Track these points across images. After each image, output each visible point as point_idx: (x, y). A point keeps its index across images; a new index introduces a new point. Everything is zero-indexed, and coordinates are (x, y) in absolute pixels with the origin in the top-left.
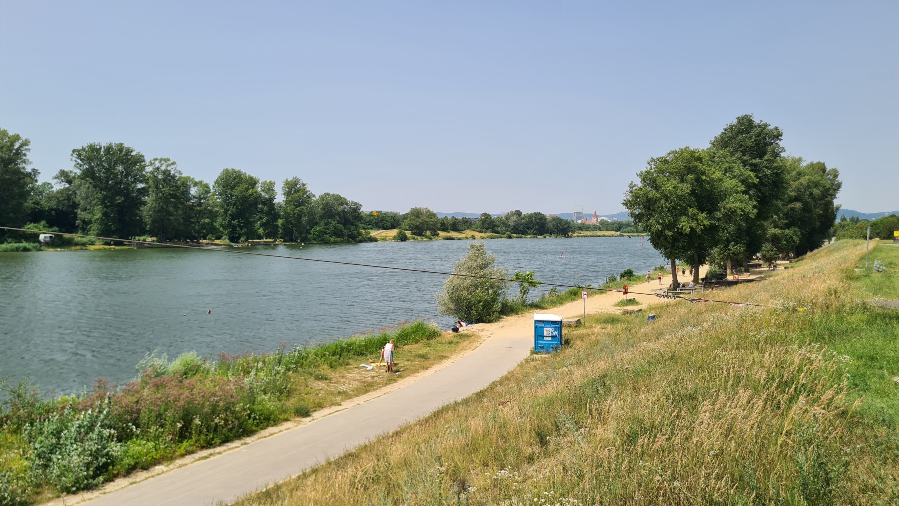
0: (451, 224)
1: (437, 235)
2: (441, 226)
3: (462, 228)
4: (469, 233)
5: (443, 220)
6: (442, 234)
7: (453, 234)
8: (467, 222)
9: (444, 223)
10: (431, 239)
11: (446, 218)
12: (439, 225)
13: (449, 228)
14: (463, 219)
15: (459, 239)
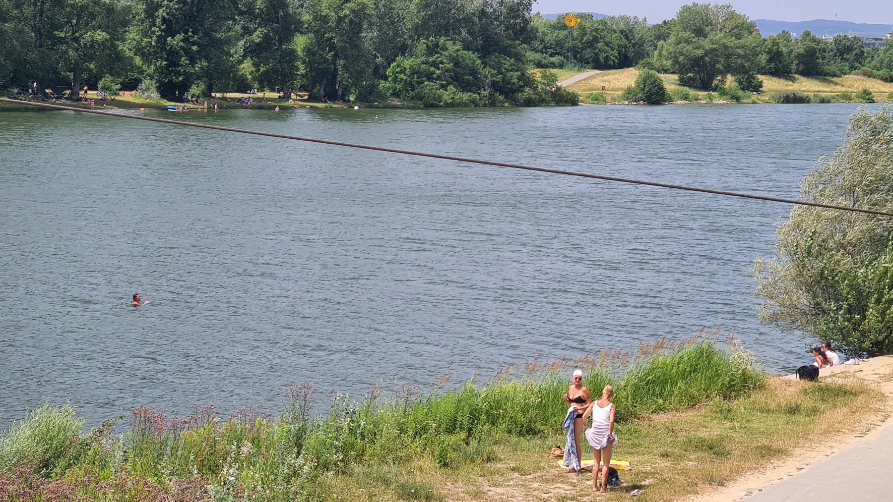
0: (799, 56)
1: (757, 88)
2: (770, 61)
3: (833, 68)
4: (854, 83)
5: (775, 43)
6: (771, 84)
7: (805, 86)
8: (849, 49)
9: (779, 54)
10: (738, 99)
11: (785, 36)
12: (763, 58)
13: (794, 67)
14: (837, 41)
15: (823, 101)
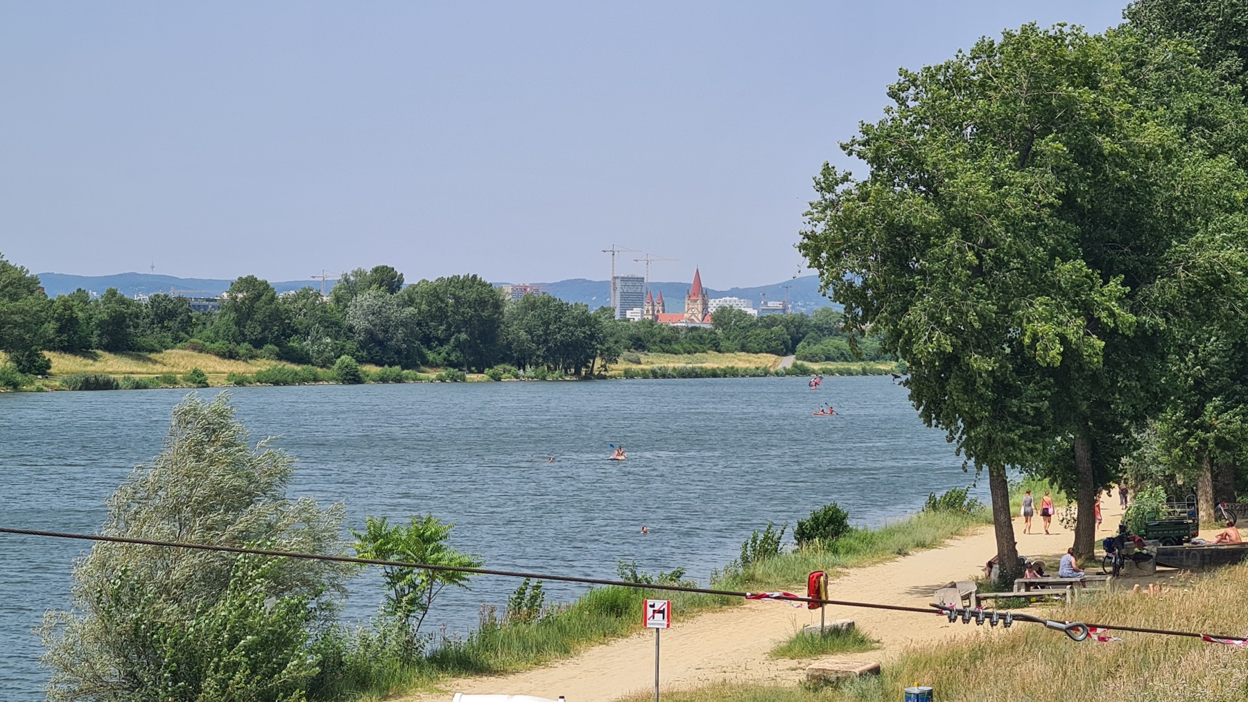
0: (101, 324)
1: (43, 369)
2: (60, 331)
3: (150, 340)
4: (179, 360)
5: (67, 306)
6: (63, 364)
7: (112, 365)
8: (171, 314)
9: (73, 321)
10: (15, 386)
11: (82, 296)
12: (50, 328)
13: (95, 339)
14: (154, 301)
15: (138, 386)
